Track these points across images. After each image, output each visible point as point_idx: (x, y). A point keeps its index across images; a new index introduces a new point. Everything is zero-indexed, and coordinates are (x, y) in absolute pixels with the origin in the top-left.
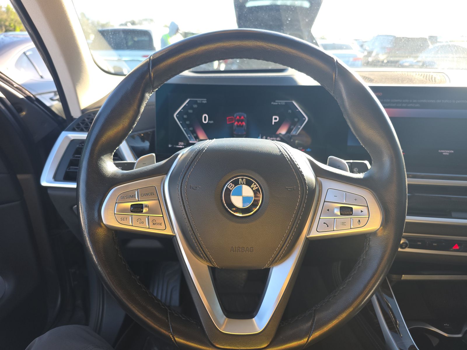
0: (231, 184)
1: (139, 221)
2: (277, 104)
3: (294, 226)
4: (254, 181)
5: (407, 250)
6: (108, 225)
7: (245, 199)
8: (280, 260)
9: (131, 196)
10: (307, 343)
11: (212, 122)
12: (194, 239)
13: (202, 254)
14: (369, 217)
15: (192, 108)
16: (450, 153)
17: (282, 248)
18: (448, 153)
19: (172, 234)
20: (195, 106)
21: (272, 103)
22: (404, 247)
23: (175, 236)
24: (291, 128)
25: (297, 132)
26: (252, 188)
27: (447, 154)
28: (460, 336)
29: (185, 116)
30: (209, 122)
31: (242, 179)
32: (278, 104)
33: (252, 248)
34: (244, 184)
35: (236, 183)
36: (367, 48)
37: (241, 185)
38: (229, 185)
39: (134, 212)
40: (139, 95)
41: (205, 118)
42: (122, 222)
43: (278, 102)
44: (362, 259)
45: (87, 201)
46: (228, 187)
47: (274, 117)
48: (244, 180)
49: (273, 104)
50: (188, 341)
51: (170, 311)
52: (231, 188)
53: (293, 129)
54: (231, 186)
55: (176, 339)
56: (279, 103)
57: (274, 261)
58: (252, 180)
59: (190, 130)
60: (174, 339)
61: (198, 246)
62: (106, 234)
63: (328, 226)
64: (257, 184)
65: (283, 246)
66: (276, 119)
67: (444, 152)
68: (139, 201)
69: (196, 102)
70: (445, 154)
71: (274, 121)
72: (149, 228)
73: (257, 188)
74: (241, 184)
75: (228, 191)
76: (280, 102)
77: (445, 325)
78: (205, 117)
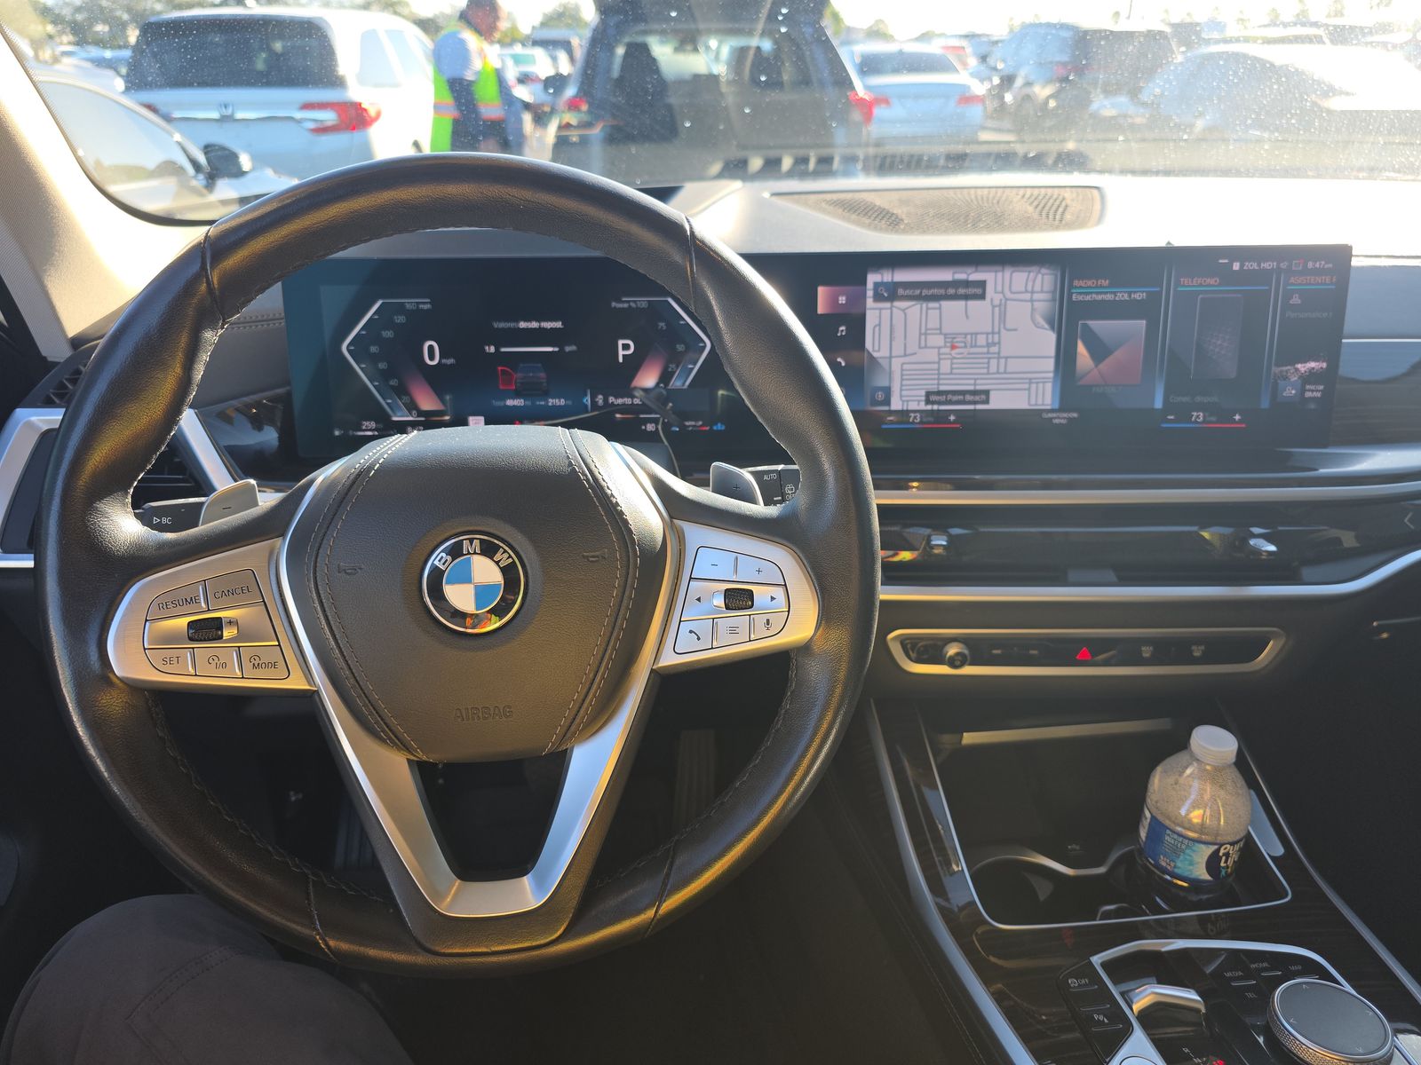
0: (444, 555)
1: (214, 663)
2: (626, 305)
3: (610, 647)
4: (501, 544)
5: (969, 670)
6: (127, 678)
7: (482, 592)
8: (582, 729)
9: (186, 601)
10: (655, 921)
11: (451, 361)
12: (359, 697)
13: (383, 731)
14: (789, 611)
15: (390, 325)
16: (1070, 419)
17: (584, 701)
18: (1064, 418)
19: (308, 687)
20: (400, 319)
21: (614, 304)
22: (958, 663)
23: (317, 692)
24: (670, 370)
25: (685, 381)
26: (497, 563)
27: (1063, 421)
28: (1102, 870)
29: (374, 349)
30: (444, 361)
31: (471, 541)
32: (630, 306)
33: (509, 707)
34: (475, 553)
35: (456, 552)
36: (1000, 66)
37: (469, 556)
38: (438, 559)
39: (197, 641)
40: (184, 339)
41: (432, 352)
42: (167, 668)
43: (628, 302)
44: (783, 711)
45: (64, 623)
46: (436, 563)
47: (621, 342)
48: (476, 543)
49: (615, 307)
50: (361, 945)
51: (315, 879)
52: (444, 564)
53: (674, 372)
54: (443, 561)
55: (332, 943)
56: (633, 305)
57: (568, 735)
58: (496, 541)
59: (392, 387)
60: (327, 945)
61: (371, 714)
62: (126, 702)
63: (699, 639)
64: (510, 551)
65: (586, 696)
66: (626, 347)
67: (1055, 418)
68: (209, 610)
69: (401, 309)
70: (1056, 421)
71: (621, 353)
72: (243, 678)
73: (510, 560)
74: (469, 553)
75: (437, 575)
76: (635, 302)
77: (1069, 847)
78: (431, 348)
